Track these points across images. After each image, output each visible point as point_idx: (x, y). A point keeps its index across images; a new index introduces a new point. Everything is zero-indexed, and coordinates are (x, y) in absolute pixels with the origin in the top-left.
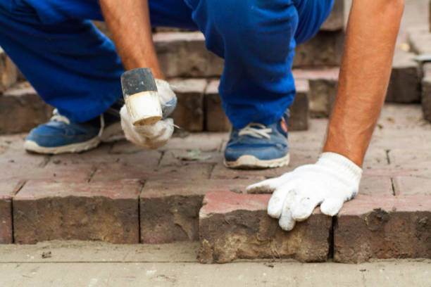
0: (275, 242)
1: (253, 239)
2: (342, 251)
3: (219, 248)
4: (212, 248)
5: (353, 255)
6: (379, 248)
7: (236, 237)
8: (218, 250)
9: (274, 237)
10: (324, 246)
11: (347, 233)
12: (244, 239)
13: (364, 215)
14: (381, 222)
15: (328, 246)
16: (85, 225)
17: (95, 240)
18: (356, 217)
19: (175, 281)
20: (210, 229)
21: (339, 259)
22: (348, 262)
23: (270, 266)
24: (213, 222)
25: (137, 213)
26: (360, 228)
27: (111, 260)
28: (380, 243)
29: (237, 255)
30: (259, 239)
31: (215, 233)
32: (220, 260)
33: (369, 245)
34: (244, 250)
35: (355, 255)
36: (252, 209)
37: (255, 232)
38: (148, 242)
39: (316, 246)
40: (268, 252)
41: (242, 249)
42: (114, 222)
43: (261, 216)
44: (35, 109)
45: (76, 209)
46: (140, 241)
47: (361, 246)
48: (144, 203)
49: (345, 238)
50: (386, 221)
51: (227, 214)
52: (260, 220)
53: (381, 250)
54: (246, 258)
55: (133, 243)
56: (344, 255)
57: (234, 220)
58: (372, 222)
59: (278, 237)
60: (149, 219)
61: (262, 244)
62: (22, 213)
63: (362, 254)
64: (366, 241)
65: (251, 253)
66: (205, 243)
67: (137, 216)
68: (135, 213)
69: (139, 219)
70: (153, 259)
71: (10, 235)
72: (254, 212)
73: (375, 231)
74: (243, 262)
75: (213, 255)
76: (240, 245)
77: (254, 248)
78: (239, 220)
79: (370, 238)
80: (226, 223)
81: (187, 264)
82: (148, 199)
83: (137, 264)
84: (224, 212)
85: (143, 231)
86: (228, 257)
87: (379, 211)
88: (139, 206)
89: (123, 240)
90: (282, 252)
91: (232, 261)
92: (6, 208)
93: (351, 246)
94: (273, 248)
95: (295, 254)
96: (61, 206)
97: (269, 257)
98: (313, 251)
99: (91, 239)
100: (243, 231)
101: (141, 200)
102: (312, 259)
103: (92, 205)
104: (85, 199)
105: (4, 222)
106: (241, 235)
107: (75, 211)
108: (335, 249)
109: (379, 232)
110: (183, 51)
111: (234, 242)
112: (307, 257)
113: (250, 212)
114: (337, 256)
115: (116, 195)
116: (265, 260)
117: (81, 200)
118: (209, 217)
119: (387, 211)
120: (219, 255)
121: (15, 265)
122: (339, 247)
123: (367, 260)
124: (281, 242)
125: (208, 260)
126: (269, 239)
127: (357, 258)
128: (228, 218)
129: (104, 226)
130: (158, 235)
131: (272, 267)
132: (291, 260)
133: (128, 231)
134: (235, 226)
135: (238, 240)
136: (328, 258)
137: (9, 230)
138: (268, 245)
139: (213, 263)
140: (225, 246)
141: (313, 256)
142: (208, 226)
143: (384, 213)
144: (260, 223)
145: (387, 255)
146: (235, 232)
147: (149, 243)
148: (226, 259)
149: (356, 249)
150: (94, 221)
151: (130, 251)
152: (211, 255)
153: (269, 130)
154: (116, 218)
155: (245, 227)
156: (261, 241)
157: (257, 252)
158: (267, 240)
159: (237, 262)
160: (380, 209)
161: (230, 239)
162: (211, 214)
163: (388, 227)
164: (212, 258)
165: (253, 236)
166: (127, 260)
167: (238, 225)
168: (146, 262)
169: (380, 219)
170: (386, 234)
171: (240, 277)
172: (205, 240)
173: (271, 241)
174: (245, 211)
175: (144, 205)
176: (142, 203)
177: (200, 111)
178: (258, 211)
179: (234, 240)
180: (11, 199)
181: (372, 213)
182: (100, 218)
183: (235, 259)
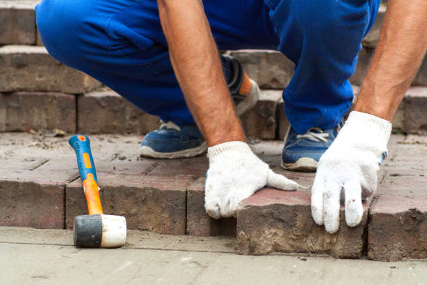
0: (311, 237)
1: (289, 233)
2: (375, 249)
3: (255, 240)
4: (249, 240)
5: (385, 253)
6: (413, 248)
7: (273, 231)
8: (254, 242)
9: (311, 232)
10: (357, 243)
11: (381, 231)
12: (281, 233)
13: (399, 214)
14: (416, 223)
15: (362, 243)
16: (135, 215)
17: (143, 230)
18: (390, 215)
19: (206, 267)
20: (246, 221)
21: (373, 257)
22: (381, 260)
23: (303, 260)
24: (250, 214)
25: (184, 205)
26: (394, 226)
27: (152, 247)
28: (415, 243)
29: (273, 248)
30: (296, 234)
31: (252, 225)
32: (256, 252)
33: (403, 244)
34: (281, 244)
35: (388, 253)
36: (290, 204)
37: (291, 227)
38: (193, 234)
39: (351, 242)
40: (304, 247)
41: (279, 242)
42: (162, 212)
43: (298, 211)
44: (115, 112)
45: (127, 199)
46: (186, 233)
47: (395, 245)
48: (191, 195)
49: (379, 236)
50: (421, 221)
51: (265, 207)
52: (297, 215)
53: (415, 250)
54: (282, 251)
55: (179, 234)
56: (377, 253)
57: (272, 214)
58: (406, 222)
59: (314, 232)
60: (195, 212)
61: (298, 238)
62: (74, 200)
63: (395, 253)
64: (400, 240)
65: (287, 247)
66: (242, 234)
67: (184, 208)
68: (182, 206)
69: (186, 210)
70: (193, 248)
71: (62, 221)
72: (291, 206)
73: (409, 231)
74: (280, 255)
75: (249, 246)
76: (277, 238)
77: (291, 242)
78: (276, 214)
79: (405, 238)
80: (263, 216)
81: (224, 255)
82: (194, 192)
83: (176, 252)
84: (261, 205)
85: (189, 224)
86: (264, 250)
87: (414, 210)
88: (186, 199)
89: (170, 232)
90: (317, 247)
91: (268, 254)
92: (59, 195)
93: (385, 243)
94: (309, 243)
95: (330, 250)
96: (113, 196)
97: (305, 252)
98: (347, 247)
99: (139, 229)
100: (280, 225)
101: (189, 193)
102: (345, 254)
103: (141, 196)
104: (136, 189)
105: (56, 208)
106: (279, 228)
107: (126, 201)
108: (369, 246)
109: (414, 232)
110: (264, 62)
111: (271, 235)
112: (340, 253)
113: (288, 206)
114: (370, 254)
115: (164, 187)
116: (300, 254)
117: (131, 190)
118: (246, 209)
119: (422, 211)
120: (255, 247)
121: (60, 247)
122: (372, 244)
123: (400, 259)
124: (317, 238)
125: (244, 251)
126: (305, 234)
127: (390, 257)
128: (265, 211)
129: (152, 216)
130: (203, 227)
131: (305, 260)
132: (326, 255)
133: (175, 222)
134: (272, 220)
135: (275, 234)
136: (362, 255)
137: (60, 216)
138: (304, 240)
139: (249, 254)
140: (261, 238)
141: (346, 252)
142: (245, 219)
143: (419, 213)
144: (297, 218)
145: (421, 255)
146: (272, 225)
147: (195, 235)
148: (262, 252)
149: (390, 247)
150: (144, 211)
151: (173, 241)
152: (247, 246)
153: (327, 135)
154: (164, 209)
155: (282, 221)
156: (297, 236)
157: (293, 246)
158: (303, 235)
159: (273, 255)
160: (415, 209)
161: (267, 232)
162: (248, 206)
163: (422, 227)
164: (248, 250)
165: (290, 230)
166: (167, 248)
167: (276, 219)
168: (186, 251)
169: (415, 219)
170: (421, 235)
171: (270, 268)
172: (242, 232)
173: (307, 236)
174: (283, 205)
175: (191, 197)
176: (189, 195)
177: (273, 119)
178: (295, 206)
179: (271, 233)
180: (65, 186)
181: (407, 213)
182: (149, 209)
183: (271, 252)
